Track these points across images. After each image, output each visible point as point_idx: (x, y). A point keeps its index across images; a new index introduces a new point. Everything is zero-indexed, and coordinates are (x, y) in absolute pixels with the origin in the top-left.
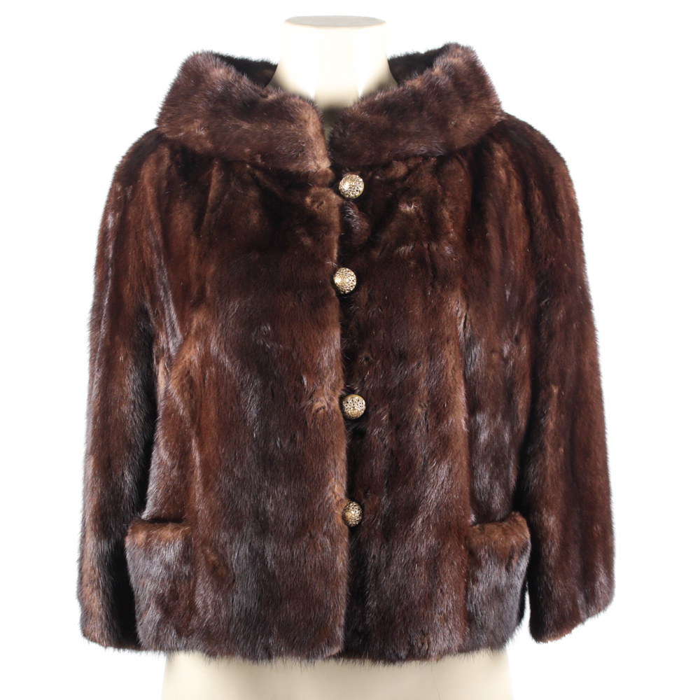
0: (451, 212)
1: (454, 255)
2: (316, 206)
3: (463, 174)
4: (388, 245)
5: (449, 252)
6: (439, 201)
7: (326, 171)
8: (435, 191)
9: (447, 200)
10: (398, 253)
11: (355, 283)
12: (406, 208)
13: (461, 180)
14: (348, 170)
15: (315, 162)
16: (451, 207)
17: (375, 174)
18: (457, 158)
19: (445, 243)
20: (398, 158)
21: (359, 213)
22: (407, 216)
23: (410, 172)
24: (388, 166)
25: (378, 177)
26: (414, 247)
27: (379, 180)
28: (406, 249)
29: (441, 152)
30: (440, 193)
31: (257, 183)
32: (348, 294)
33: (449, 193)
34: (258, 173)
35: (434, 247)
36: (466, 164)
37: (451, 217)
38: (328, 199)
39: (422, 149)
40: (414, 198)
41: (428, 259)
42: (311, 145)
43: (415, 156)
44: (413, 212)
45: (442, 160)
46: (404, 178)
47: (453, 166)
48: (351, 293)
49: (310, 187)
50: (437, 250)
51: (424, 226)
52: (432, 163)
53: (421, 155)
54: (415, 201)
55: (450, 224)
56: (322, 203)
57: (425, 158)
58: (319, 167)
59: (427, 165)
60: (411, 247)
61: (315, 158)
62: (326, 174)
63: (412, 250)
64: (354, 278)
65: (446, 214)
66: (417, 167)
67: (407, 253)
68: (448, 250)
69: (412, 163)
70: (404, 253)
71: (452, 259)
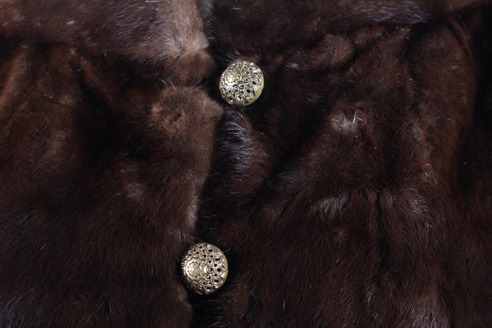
0: (430, 129)
1: (428, 217)
2: (167, 121)
3: (459, 55)
4: (299, 197)
5: (417, 211)
6: (408, 107)
7: (197, 56)
8: (402, 90)
9: (422, 106)
10: (318, 212)
11: (224, 275)
12: (341, 122)
13: (454, 68)
14: (237, 53)
15: (176, 40)
16: (430, 120)
17: (288, 58)
18: (451, 28)
19: (412, 192)
20: (335, 28)
21: (252, 134)
22: (342, 139)
23: (358, 54)
24: (314, 43)
25: (295, 65)
26: (350, 200)
27: (295, 71)
28: (331, 205)
29: (419, 17)
30: (411, 92)
31: (80, 80)
32: (210, 295)
33: (427, 93)
34: (85, 63)
35: (389, 200)
36: (466, 37)
37: (429, 139)
38: (193, 109)
39: (382, 11)
40: (358, 104)
41: (372, 226)
42: (168, 9)
43: (369, 25)
44: (353, 130)
45: (420, 31)
46: (343, 67)
47: (442, 41)
48: (217, 293)
49: (162, 86)
50: (394, 205)
51: (371, 157)
52: (402, 37)
53: (381, 24)
54: (360, 109)
55: (426, 154)
56: (179, 115)
57: (390, 27)
58: (183, 50)
59: (392, 41)
60: (344, 199)
61: (176, 33)
62: (196, 60)
63: (344, 206)
64: (223, 263)
65: (419, 133)
66: (372, 44)
67: (333, 212)
68: (416, 207)
69: (361, 38)
70: (329, 212)
71: (423, 225)
